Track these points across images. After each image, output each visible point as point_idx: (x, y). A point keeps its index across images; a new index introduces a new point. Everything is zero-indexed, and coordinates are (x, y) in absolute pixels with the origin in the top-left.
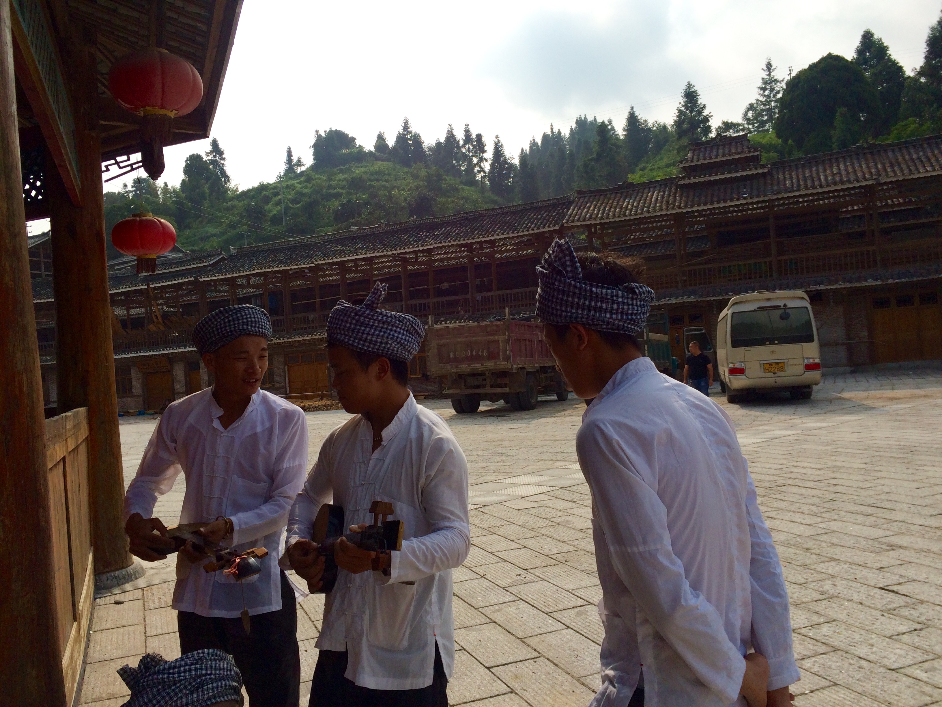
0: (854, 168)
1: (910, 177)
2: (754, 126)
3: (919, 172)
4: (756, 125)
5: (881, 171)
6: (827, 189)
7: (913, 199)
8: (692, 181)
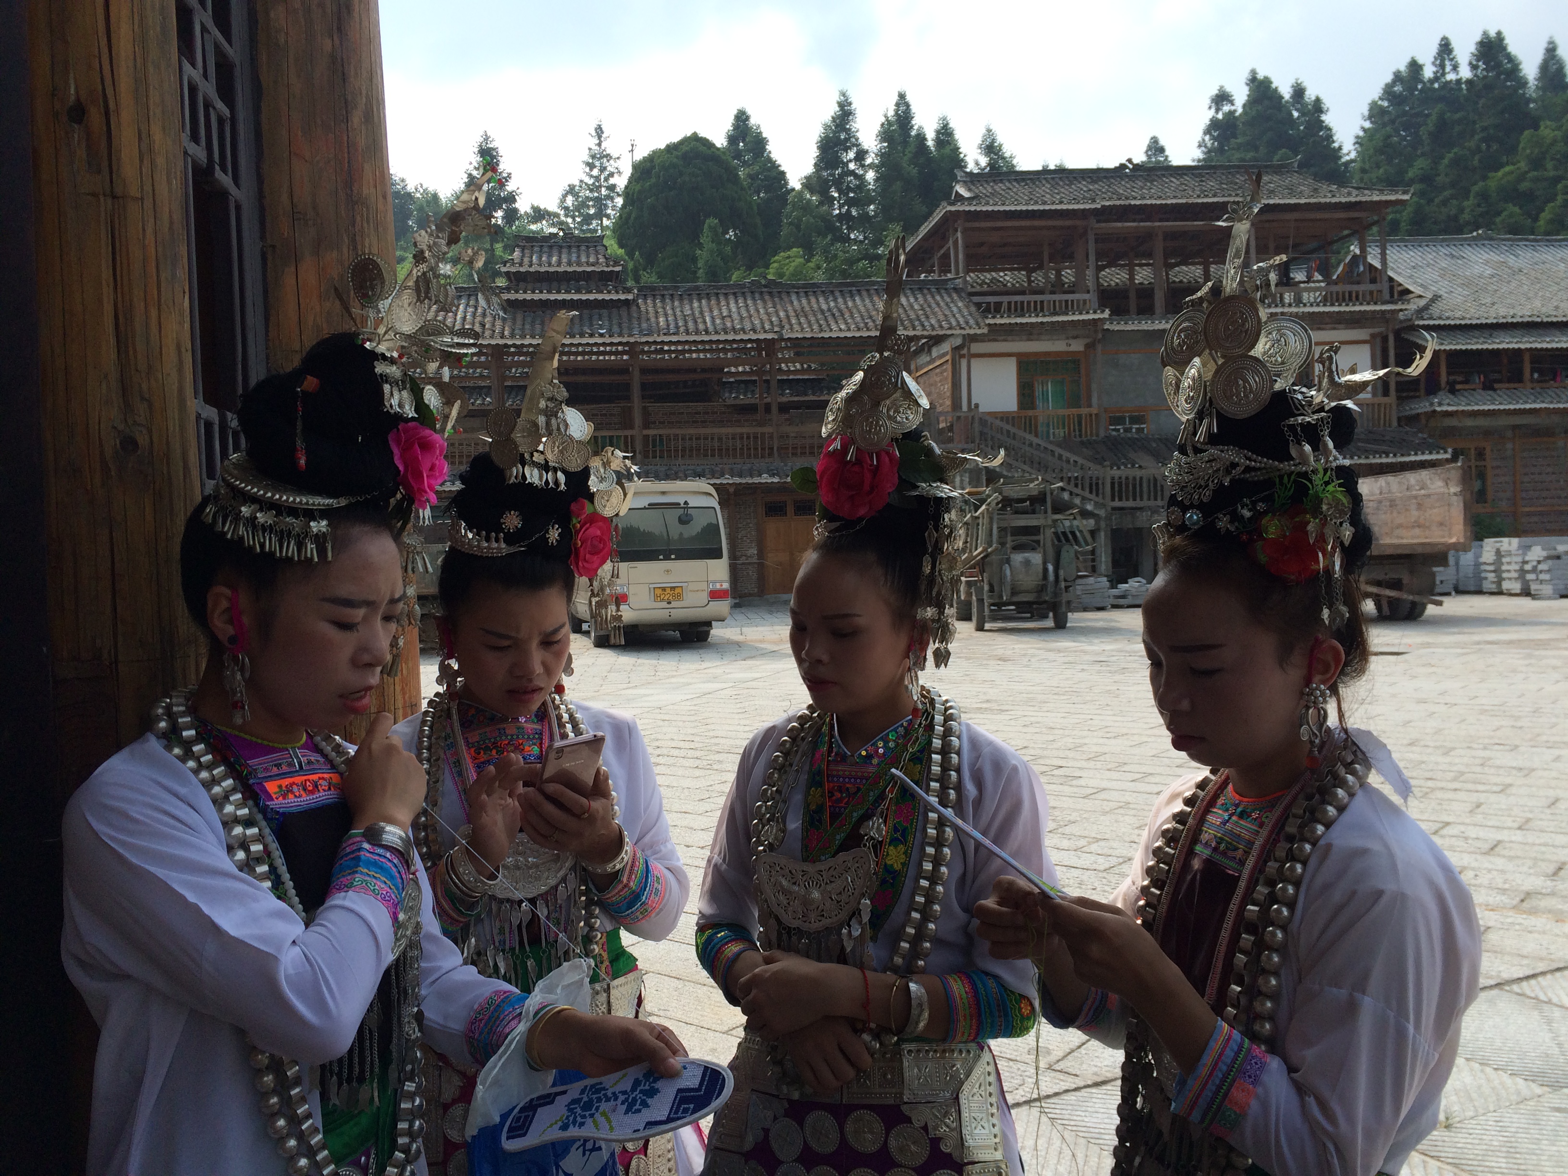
0: (748, 311)
1: (820, 336)
2: (574, 220)
3: (831, 330)
4: (578, 220)
5: (785, 321)
6: (715, 338)
7: (813, 366)
8: (521, 296)
